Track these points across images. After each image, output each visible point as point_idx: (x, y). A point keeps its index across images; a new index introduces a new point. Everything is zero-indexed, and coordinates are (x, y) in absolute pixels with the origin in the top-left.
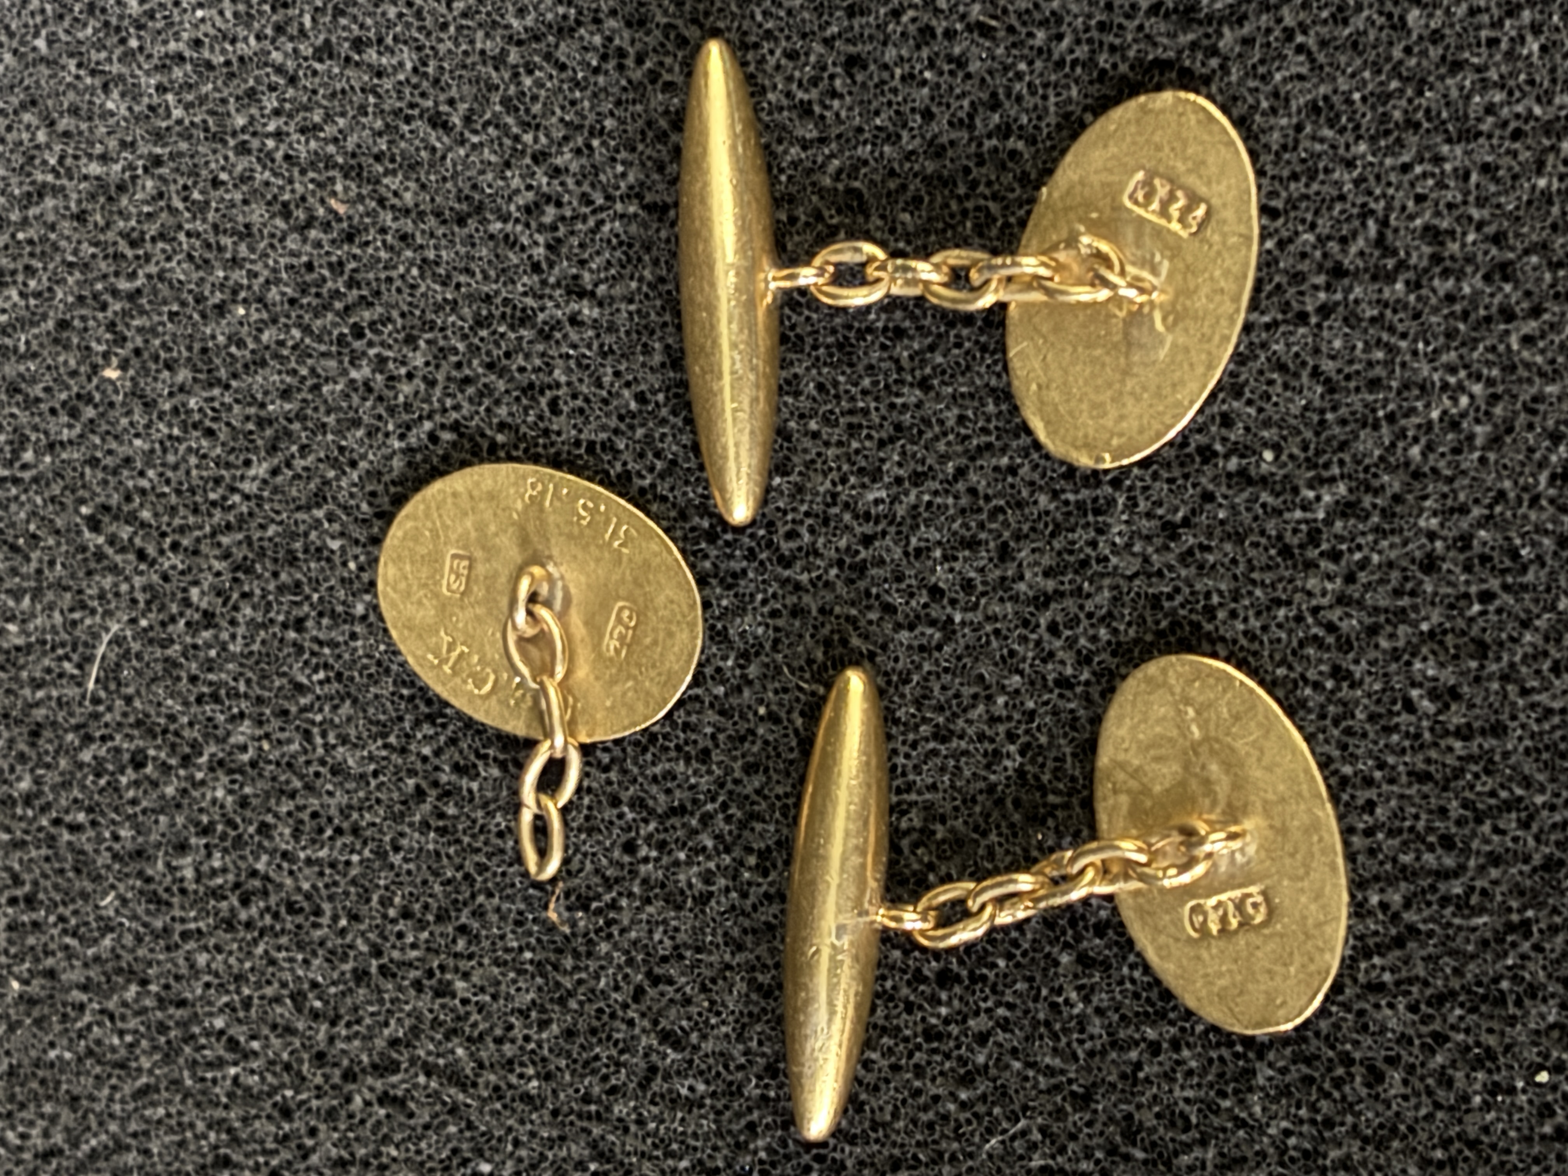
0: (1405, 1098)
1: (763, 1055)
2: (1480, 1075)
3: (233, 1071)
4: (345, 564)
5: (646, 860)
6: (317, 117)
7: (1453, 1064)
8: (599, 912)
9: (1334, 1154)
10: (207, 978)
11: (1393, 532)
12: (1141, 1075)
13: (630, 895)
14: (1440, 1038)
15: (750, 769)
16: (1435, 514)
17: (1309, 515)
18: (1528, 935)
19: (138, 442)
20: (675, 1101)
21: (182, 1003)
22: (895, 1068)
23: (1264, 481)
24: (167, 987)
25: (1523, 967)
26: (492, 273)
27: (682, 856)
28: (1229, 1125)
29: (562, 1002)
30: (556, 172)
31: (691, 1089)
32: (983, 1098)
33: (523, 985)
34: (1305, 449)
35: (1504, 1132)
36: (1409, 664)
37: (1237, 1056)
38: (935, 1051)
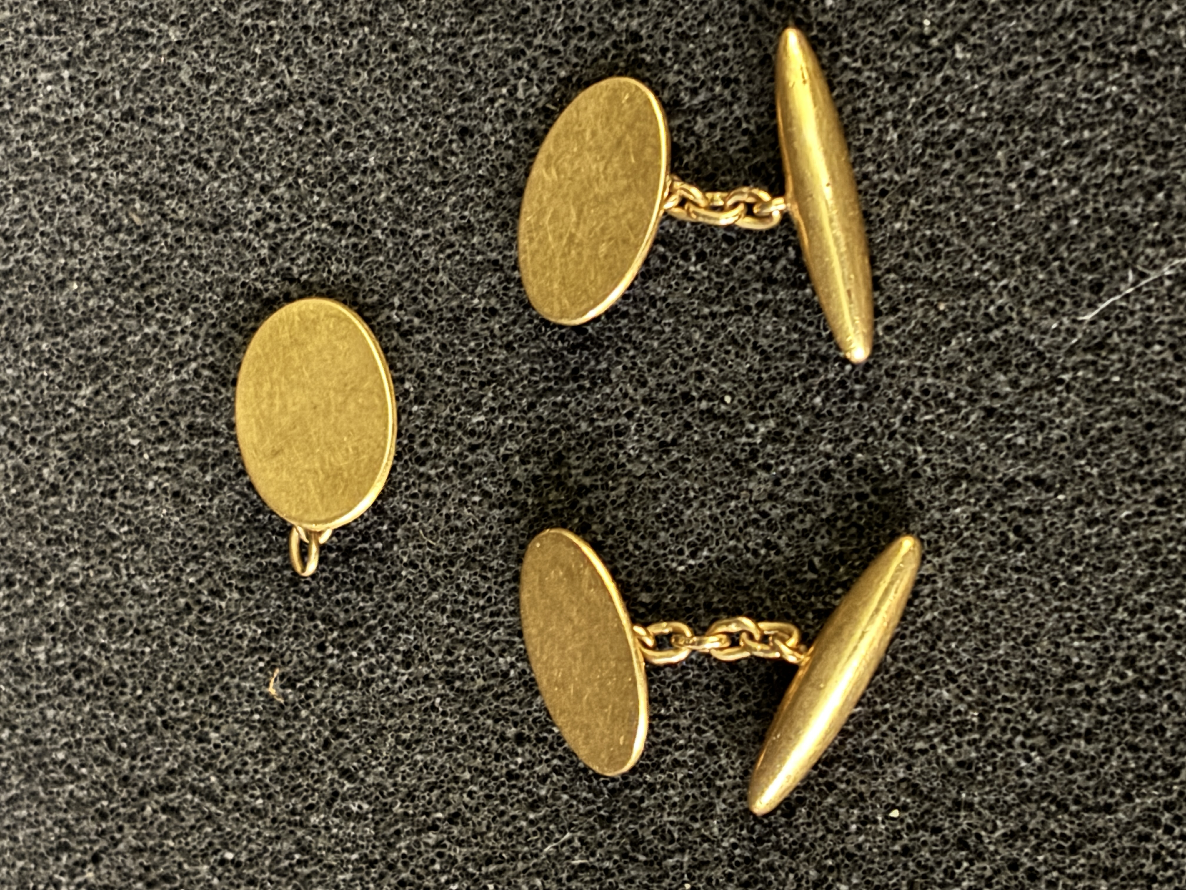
0: (809, 825)
1: (405, 786)
2: (856, 811)
3: (71, 787)
4: (141, 455)
5: (331, 656)
6: (123, 159)
7: (839, 803)
8: (301, 689)
9: (764, 860)
10: (53, 726)
11: (803, 453)
12: (644, 805)
13: (321, 679)
14: (831, 786)
15: (399, 598)
16: (830, 441)
17: (751, 440)
18: (887, 720)
19: (10, 371)
20: (349, 815)
21: (37, 742)
22: (488, 797)
23: (722, 417)
24: (28, 731)
25: (883, 741)
26: (235, 265)
27: (355, 654)
28: (698, 840)
29: (277, 748)
30: (275, 200)
31: (360, 807)
32: (544, 818)
33: (252, 735)
34: (749, 397)
35: (870, 849)
36: (813, 540)
37: (703, 794)
38: (514, 786)
